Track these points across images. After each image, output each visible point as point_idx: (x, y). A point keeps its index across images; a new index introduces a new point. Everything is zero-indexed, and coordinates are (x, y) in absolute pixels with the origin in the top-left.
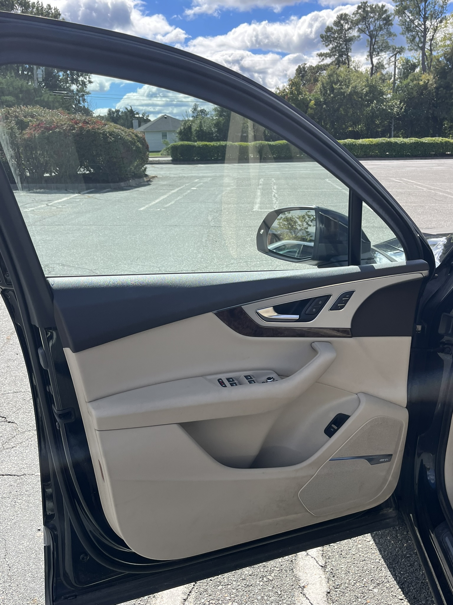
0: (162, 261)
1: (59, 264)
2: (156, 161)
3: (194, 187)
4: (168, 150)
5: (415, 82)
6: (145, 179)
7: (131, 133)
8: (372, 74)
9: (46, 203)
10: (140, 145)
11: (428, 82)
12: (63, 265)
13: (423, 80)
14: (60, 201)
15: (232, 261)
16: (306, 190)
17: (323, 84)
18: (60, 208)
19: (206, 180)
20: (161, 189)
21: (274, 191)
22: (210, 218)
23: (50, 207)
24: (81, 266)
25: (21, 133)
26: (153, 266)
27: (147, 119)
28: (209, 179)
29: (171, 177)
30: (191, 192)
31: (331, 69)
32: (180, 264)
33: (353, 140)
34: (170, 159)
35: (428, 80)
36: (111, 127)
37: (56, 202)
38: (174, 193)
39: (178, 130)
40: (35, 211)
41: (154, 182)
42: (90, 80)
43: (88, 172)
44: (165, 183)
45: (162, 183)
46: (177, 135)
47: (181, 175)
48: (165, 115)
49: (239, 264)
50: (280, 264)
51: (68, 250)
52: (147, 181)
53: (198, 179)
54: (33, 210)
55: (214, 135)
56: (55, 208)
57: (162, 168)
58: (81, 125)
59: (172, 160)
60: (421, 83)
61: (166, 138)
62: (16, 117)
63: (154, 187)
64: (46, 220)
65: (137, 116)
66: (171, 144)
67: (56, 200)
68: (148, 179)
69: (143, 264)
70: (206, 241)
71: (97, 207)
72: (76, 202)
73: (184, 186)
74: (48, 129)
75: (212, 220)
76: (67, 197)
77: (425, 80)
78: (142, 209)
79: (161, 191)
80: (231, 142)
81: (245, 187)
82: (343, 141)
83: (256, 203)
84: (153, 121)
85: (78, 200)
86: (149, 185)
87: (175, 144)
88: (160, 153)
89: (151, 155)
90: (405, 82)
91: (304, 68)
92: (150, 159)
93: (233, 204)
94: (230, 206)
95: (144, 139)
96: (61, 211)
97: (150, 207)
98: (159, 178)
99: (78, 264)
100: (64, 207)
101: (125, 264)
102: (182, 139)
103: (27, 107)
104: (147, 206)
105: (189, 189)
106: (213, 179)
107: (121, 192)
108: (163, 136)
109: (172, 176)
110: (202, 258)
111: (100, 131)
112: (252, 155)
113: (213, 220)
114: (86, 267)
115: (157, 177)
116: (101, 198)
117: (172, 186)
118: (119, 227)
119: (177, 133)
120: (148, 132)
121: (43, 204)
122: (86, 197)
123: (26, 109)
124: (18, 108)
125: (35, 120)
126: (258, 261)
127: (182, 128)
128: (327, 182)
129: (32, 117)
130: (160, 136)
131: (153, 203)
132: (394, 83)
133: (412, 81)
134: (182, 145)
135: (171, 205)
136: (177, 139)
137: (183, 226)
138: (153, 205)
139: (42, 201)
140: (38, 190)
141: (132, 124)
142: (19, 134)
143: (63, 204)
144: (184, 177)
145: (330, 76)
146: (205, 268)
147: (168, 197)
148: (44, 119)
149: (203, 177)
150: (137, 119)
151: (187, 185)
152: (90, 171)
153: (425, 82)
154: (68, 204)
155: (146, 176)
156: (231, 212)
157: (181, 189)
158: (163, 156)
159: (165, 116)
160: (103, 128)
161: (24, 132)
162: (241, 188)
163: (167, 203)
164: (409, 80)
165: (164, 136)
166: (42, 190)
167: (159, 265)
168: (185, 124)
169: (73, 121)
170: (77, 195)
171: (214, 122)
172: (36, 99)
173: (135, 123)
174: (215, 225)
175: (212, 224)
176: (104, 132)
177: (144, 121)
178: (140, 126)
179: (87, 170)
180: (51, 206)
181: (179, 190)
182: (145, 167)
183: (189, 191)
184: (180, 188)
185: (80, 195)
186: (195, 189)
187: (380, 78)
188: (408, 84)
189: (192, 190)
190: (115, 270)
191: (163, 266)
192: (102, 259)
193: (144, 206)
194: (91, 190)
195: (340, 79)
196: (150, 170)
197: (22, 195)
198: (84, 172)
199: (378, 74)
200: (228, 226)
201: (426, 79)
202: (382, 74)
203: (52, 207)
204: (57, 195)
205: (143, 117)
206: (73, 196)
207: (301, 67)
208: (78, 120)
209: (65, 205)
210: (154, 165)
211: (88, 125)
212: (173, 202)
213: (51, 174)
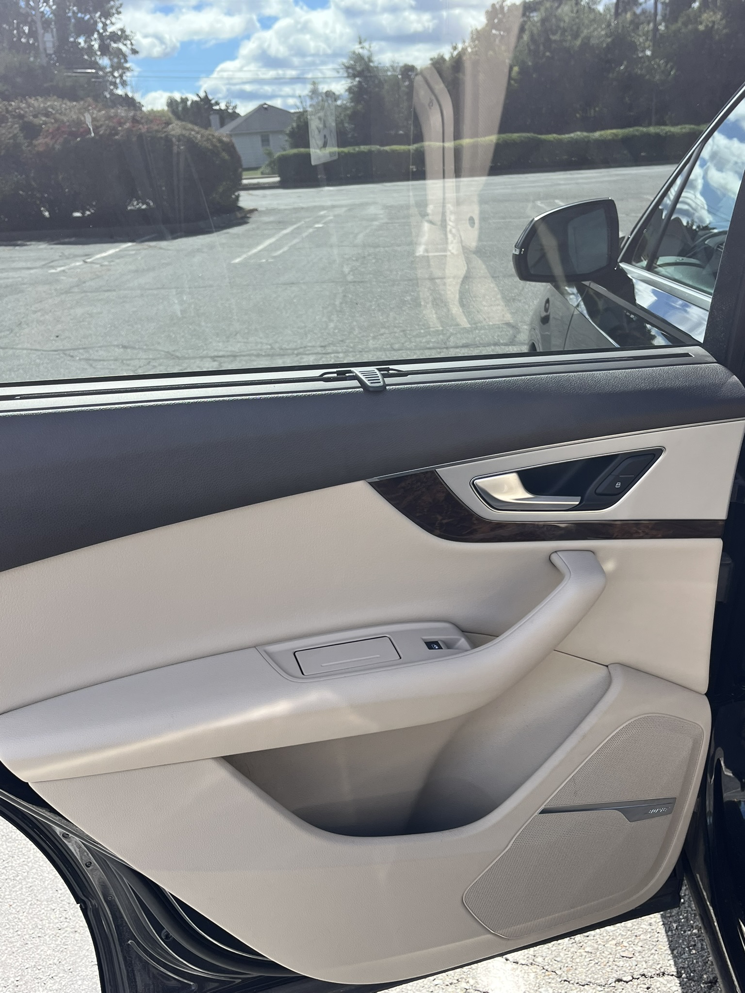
0: (274, 335)
1: (118, 346)
2: (254, 184)
3: (318, 222)
4: (272, 165)
5: (690, 27)
6: (239, 215)
7: (210, 137)
8: (617, 14)
9: (84, 258)
10: (227, 157)
11: (713, 27)
12: (125, 347)
13: (704, 24)
14: (104, 255)
15: (382, 331)
16: (503, 221)
17: (532, 36)
18: (106, 265)
19: (338, 211)
20: (266, 229)
21: (451, 223)
22: (346, 269)
23: (89, 265)
24: (152, 347)
25: (30, 144)
26: (261, 343)
27: (234, 112)
28: (344, 209)
29: (279, 210)
30: (314, 232)
31: (546, 9)
32: (302, 339)
33: (585, 134)
34: (277, 179)
35: (714, 22)
36: (176, 128)
37: (98, 256)
38: (287, 234)
39: (288, 130)
40: (66, 273)
41: (254, 218)
42: (134, 47)
43: (144, 207)
44: (272, 219)
45: (266, 219)
46: (287, 138)
47: (296, 206)
48: (265, 104)
49: (392, 335)
50: (455, 332)
51: (129, 325)
52: (243, 218)
53: (326, 210)
54: (64, 271)
55: (350, 136)
56: (98, 266)
57: (264, 196)
58: (127, 125)
59: (280, 182)
60: (701, 28)
61: (268, 145)
62: (21, 117)
63: (254, 226)
64: (87, 284)
65: (217, 107)
66: (277, 155)
67: (97, 254)
68: (243, 215)
69: (245, 340)
70: (341, 303)
71: (166, 262)
72: (130, 255)
73: (303, 222)
74: (74, 135)
75: (349, 273)
76: (116, 247)
77: (708, 23)
78: (237, 260)
79: (266, 232)
80: (378, 147)
81: (403, 221)
82: (567, 136)
83: (420, 244)
84: (244, 116)
85: (133, 252)
86: (246, 223)
87: (284, 153)
88: (259, 172)
89: (245, 174)
90: (673, 27)
91: (502, 7)
92: (245, 182)
93: (384, 247)
94: (377, 250)
95: (233, 146)
96: (109, 270)
97: (250, 257)
98: (262, 212)
99: (146, 345)
100: (112, 263)
101: (219, 342)
102: (295, 145)
103: (37, 100)
104: (245, 256)
105: (311, 227)
106: (350, 210)
107: (201, 237)
108: (263, 141)
109: (282, 207)
110: (335, 328)
111: (159, 135)
112: (414, 167)
113: (351, 273)
114: (160, 348)
115: (256, 210)
116: (170, 248)
117: (282, 224)
118: (204, 289)
119: (287, 134)
120: (237, 135)
121: (78, 261)
122: (146, 247)
123: (36, 104)
124: (22, 102)
125: (53, 121)
126: (422, 329)
127: (295, 125)
128: (538, 206)
129: (47, 115)
130: (258, 140)
131: (254, 251)
132: (656, 29)
133: (685, 24)
134: (295, 155)
135: (284, 252)
136: (287, 146)
137: (304, 283)
138: (255, 254)
139: (76, 256)
140: (67, 240)
141: (209, 121)
142: (28, 146)
143: (111, 260)
144: (302, 208)
145: (543, 21)
146: (340, 342)
147: (277, 240)
148: (65, 119)
149: (333, 207)
150: (218, 113)
151: (307, 220)
152: (148, 204)
153: (707, 26)
154: (119, 258)
155: (240, 209)
156: (380, 259)
157: (298, 228)
158: (264, 175)
159: (266, 106)
160: (164, 130)
161: (35, 142)
162: (396, 221)
163: (276, 250)
164: (679, 24)
165: (265, 141)
166: (73, 239)
167: (271, 342)
168: (299, 118)
169: (115, 121)
170: (130, 244)
171: (349, 112)
172: (45, 85)
173: (215, 119)
174: (355, 280)
175: (350, 278)
176: (167, 136)
177: (227, 116)
178: (222, 124)
179: (143, 204)
180: (91, 263)
181: (295, 229)
182: (236, 194)
183: (311, 230)
184: (295, 226)
185: (134, 244)
186: (320, 225)
187: (632, 22)
188: (679, 30)
189: (316, 228)
190: (204, 350)
191: (276, 342)
192: (183, 337)
193: (239, 256)
194: (153, 236)
195: (562, 25)
196: (246, 200)
197: (42, 249)
198: (138, 206)
199: (629, 16)
200: (375, 280)
201: (710, 22)
202: (635, 14)
203: (93, 265)
204: (98, 247)
205: (226, 110)
206: (125, 245)
207: (497, 6)
208: (122, 117)
209: (112, 261)
210: (251, 192)
211: (141, 126)
212: (286, 249)
213: (83, 213)
